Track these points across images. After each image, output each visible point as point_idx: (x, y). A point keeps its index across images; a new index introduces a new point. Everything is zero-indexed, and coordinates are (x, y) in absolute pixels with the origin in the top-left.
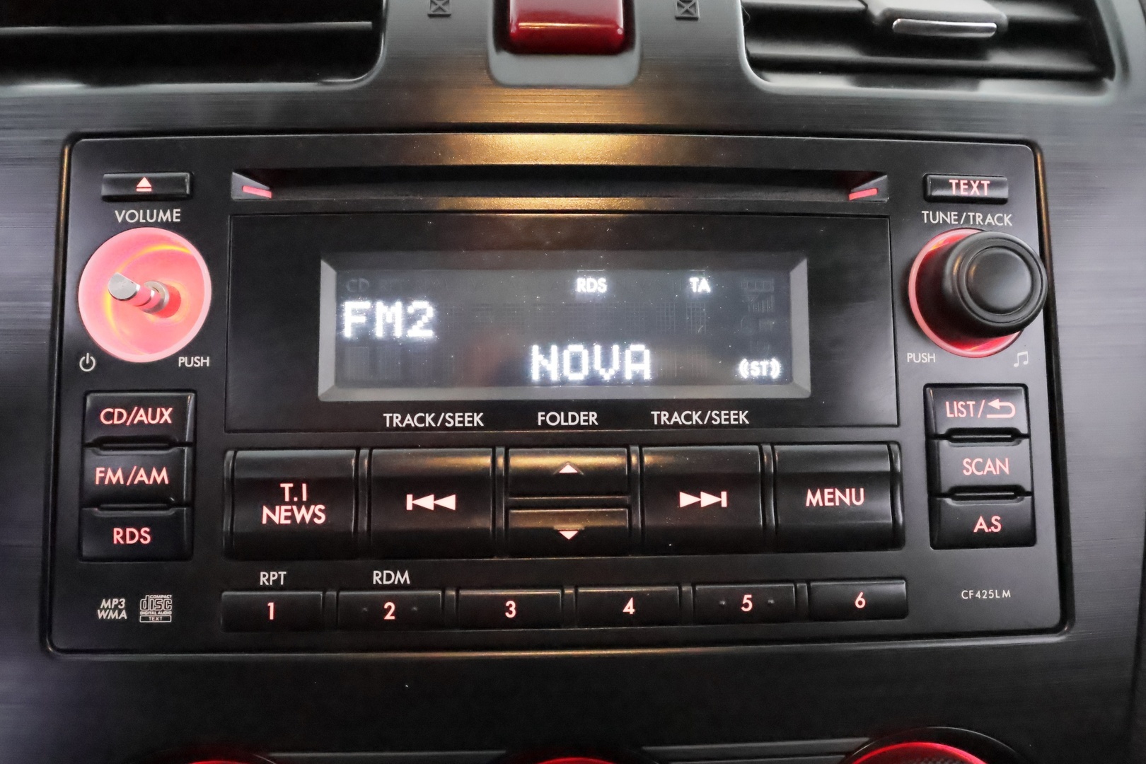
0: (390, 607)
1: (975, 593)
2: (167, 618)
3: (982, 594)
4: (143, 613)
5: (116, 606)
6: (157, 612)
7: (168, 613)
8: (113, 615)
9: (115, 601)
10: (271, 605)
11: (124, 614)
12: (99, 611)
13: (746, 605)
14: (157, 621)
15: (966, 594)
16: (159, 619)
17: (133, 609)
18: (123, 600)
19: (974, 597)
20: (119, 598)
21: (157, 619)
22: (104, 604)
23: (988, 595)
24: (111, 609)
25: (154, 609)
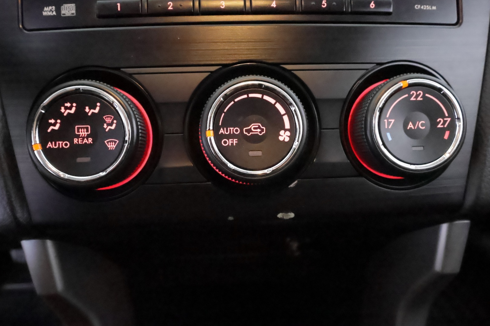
0: (170, 4)
1: (421, 6)
2: (73, 14)
3: (424, 7)
4: (63, 12)
5: (51, 10)
6: (69, 11)
7: (74, 12)
8: (50, 14)
9: (50, 8)
10: (119, 4)
11: (54, 13)
12: (43, 12)
13: (324, 5)
14: (69, 15)
15: (417, 7)
16: (70, 14)
17: (58, 10)
18: (54, 7)
19: (420, 8)
20: (52, 6)
21: (69, 14)
22: (45, 9)
23: (426, 8)
24: (49, 11)
25: (68, 10)
